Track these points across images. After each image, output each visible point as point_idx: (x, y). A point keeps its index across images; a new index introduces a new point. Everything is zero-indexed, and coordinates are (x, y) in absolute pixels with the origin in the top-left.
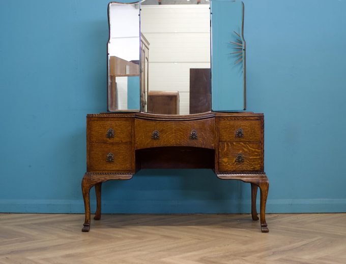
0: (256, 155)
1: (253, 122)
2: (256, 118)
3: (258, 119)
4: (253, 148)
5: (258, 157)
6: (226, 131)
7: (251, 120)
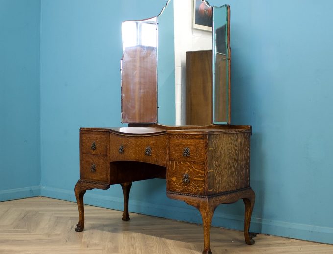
0: (200, 177)
2: (200, 137)
4: (198, 169)
5: (202, 179)
6: (175, 149)
7: (196, 138)
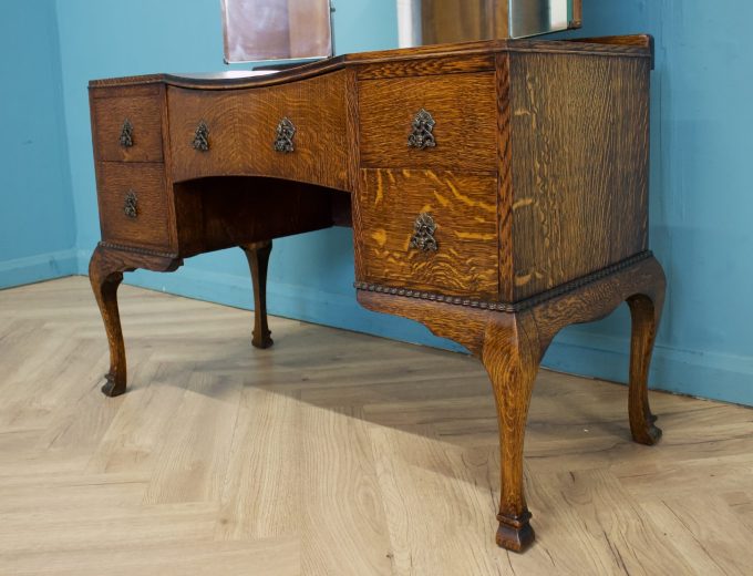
0: (482, 228)
1: (470, 80)
2: (478, 62)
3: (482, 69)
4: (470, 196)
5: (487, 237)
6: (377, 122)
7: (460, 72)
